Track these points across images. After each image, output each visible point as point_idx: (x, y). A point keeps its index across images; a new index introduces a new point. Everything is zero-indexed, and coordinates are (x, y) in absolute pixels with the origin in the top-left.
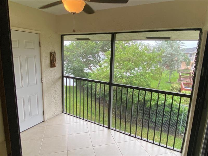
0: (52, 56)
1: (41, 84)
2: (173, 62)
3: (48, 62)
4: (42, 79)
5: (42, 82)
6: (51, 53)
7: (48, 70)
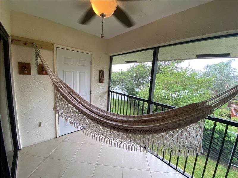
0: (101, 73)
1: (90, 95)
2: (223, 87)
3: (97, 78)
4: (91, 91)
5: (91, 94)
6: (100, 71)
7: (97, 85)
